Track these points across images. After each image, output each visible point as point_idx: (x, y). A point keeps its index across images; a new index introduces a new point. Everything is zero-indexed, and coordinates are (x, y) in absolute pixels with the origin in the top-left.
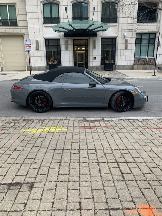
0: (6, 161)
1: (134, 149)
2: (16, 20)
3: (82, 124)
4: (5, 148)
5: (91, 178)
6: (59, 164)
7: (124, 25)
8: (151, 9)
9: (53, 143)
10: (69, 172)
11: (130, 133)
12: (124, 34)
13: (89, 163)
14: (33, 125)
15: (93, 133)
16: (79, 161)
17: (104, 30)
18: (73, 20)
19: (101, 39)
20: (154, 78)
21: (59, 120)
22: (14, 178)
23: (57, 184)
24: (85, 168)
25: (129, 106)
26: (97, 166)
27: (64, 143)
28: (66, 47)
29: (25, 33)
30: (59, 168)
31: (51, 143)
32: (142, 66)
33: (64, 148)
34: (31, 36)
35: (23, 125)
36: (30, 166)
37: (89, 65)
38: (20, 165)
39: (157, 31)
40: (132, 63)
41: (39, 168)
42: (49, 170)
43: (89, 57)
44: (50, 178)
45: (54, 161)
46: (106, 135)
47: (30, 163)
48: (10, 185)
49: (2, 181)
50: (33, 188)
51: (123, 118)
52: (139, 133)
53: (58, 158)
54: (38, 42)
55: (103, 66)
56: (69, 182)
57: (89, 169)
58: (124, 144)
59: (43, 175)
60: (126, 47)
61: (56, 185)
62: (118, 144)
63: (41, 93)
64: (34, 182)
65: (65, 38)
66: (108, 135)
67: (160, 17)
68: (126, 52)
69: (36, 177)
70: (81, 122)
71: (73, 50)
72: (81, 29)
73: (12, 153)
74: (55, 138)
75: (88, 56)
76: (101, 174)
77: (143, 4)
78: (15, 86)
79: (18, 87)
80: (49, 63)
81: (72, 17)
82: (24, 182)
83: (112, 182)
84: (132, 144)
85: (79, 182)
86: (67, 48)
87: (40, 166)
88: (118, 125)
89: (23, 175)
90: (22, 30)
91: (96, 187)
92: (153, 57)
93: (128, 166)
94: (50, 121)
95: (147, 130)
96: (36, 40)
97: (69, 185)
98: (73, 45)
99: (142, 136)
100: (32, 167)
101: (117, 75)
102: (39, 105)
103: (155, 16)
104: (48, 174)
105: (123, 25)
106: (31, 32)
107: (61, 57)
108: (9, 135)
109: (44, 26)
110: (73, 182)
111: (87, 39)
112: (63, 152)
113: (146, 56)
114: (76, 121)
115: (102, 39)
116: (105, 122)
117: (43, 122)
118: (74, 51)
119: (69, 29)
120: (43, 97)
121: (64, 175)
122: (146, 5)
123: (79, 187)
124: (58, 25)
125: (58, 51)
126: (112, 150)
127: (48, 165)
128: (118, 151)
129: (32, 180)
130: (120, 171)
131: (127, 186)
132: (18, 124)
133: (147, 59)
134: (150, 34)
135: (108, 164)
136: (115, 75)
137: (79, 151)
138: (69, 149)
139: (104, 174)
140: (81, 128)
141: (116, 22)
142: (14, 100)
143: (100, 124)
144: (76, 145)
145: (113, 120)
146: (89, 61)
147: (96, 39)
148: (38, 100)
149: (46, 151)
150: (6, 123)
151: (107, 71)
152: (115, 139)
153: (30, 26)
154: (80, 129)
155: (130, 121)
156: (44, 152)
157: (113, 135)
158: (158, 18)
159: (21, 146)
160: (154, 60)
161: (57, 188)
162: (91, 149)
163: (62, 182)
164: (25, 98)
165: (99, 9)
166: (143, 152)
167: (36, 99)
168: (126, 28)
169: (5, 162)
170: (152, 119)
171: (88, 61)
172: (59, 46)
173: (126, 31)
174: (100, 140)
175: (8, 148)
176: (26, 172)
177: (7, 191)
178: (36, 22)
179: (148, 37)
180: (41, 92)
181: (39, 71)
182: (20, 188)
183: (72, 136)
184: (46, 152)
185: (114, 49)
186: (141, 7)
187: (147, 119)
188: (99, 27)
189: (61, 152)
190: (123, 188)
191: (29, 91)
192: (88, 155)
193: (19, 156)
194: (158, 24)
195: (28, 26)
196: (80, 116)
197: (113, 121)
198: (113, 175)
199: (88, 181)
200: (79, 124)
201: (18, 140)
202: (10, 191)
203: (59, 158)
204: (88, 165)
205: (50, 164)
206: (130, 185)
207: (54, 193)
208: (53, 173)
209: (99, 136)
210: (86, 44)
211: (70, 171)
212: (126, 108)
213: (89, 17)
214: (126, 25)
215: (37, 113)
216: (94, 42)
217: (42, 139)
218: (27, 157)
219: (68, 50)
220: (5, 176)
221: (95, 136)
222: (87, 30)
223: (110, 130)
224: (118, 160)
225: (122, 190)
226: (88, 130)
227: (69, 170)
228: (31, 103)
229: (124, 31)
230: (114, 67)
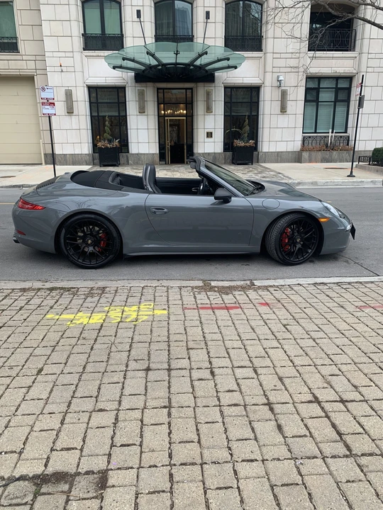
0: (19, 405)
1: (351, 362)
2: (16, 38)
3: (202, 298)
4: (11, 368)
5: (260, 450)
6: (166, 411)
7: (278, 56)
8: (343, 20)
9: (139, 351)
10: (198, 435)
11: (330, 319)
12: (278, 77)
13: (245, 406)
14: (77, 302)
15: (236, 322)
16: (219, 400)
17: (232, 67)
18: (156, 41)
19: (223, 89)
20: (351, 182)
21: (143, 288)
22: (48, 458)
23: (173, 471)
24: (238, 421)
25: (310, 251)
26: (269, 415)
27: (169, 351)
28: (139, 108)
29: (38, 72)
30: (169, 423)
31: (133, 352)
32: (320, 154)
33: (169, 366)
34: (54, 79)
35: (51, 302)
36: (89, 420)
37: (195, 151)
38: (60, 417)
39: (355, 72)
40: (297, 146)
41: (115, 424)
42: (141, 431)
43: (195, 131)
44: (150, 454)
45: (150, 403)
46: (269, 325)
47: (85, 409)
48: (40, 480)
49: (16, 471)
50: (108, 490)
51: (302, 281)
52: (351, 320)
53: (158, 393)
54: (71, 95)
55: (229, 154)
56: (205, 466)
57: (250, 424)
58: (323, 350)
59: (128, 445)
60: (283, 110)
61: (171, 475)
62: (308, 350)
63: (91, 218)
64: (107, 470)
65: (137, 85)
66: (276, 327)
67: (362, 39)
68: (283, 121)
69: (110, 455)
70: (199, 293)
71: (156, 113)
72: (176, 64)
73: (34, 382)
74: (140, 337)
75: (193, 129)
76: (285, 437)
77: (324, 6)
78: (24, 202)
79: (32, 205)
80: (99, 144)
81: (154, 34)
82: (80, 470)
83: (319, 461)
84: (343, 348)
85: (231, 465)
86: (142, 110)
87: (116, 419)
88: (292, 297)
89: (73, 449)
90: (31, 65)
91: (281, 477)
92: (346, 132)
93: (348, 411)
94: (119, 291)
95: (367, 310)
96: (67, 88)
97: (205, 476)
98: (156, 103)
99: (361, 327)
100: (93, 423)
101: (264, 175)
102: (86, 250)
103: (349, 36)
104: (141, 442)
105: (275, 56)
106: (52, 69)
107: (129, 130)
108: (17, 331)
109: (86, 54)
110: (214, 466)
111: (192, 89)
112: (169, 376)
113: (330, 131)
114: (186, 289)
115: (225, 88)
116: (260, 292)
117: (103, 293)
118: (159, 116)
119: (148, 62)
120: (97, 229)
121: (187, 445)
122: (331, 10)
123: (236, 481)
124: (120, 52)
125: (119, 116)
126: (295, 367)
127: (137, 414)
128: (313, 368)
129: (100, 464)
130: (334, 426)
131: (362, 471)
132: (36, 301)
133: (332, 136)
134: (337, 78)
135: (295, 407)
136: (260, 175)
137: (212, 373)
138: (184, 367)
139: (293, 437)
140: (202, 308)
141: (258, 48)
142: (23, 236)
143: (248, 297)
144: (199, 356)
145: (277, 287)
146: (195, 140)
147: (213, 88)
148: (84, 238)
149: (125, 375)
150: (6, 296)
151: (238, 164)
152: (296, 336)
153: (50, 54)
154: (201, 311)
155: (318, 287)
156: (118, 377)
157: (288, 327)
158: (357, 42)
159: (55, 362)
160: (348, 141)
161: (175, 486)
162: (242, 367)
163: (184, 466)
164: (52, 232)
165: (219, 16)
166: (377, 372)
167: (80, 234)
168: (281, 63)
169: (17, 409)
170: (372, 282)
171: (193, 142)
172: (122, 104)
173: (282, 70)
174: (259, 340)
175: (21, 367)
176: (80, 439)
177: (33, 501)
178: (66, 44)
179: (334, 86)
180: (93, 216)
181: (74, 164)
182: (70, 491)
183: (185, 330)
184: (125, 378)
185: (256, 114)
186: (317, 13)
187: (361, 283)
188: (219, 60)
189: (164, 375)
190: (353, 479)
191: (62, 215)
192: (238, 384)
193: (52, 391)
194: (356, 55)
195: (47, 54)
196: (194, 277)
197: (278, 289)
198: (318, 440)
199: (256, 460)
200: (195, 297)
201: (43, 344)
202: (40, 498)
203: (163, 393)
204: (244, 413)
205: (143, 412)
206: (371, 468)
207: (169, 503)
208: (156, 438)
209: (253, 329)
210: (189, 100)
211: (201, 432)
212: (303, 256)
213: (195, 34)
214: (283, 56)
215: (83, 271)
216: (208, 94)
217: (106, 340)
218: (74, 392)
219: (146, 113)
220: (20, 453)
221: (244, 329)
222: (192, 67)
223: (277, 313)
224: (318, 396)
225: (354, 484)
226: (221, 314)
227: (198, 430)
228: (66, 244)
229: (277, 70)
230: (254, 155)
